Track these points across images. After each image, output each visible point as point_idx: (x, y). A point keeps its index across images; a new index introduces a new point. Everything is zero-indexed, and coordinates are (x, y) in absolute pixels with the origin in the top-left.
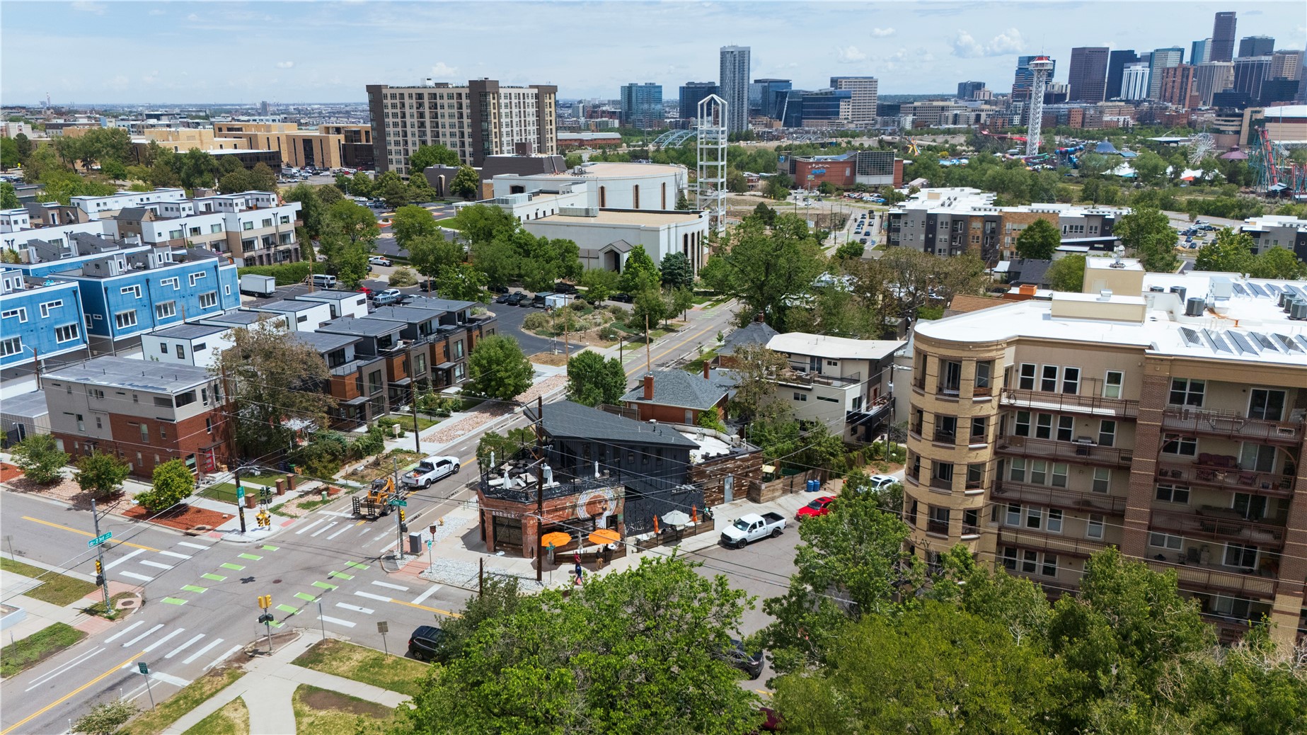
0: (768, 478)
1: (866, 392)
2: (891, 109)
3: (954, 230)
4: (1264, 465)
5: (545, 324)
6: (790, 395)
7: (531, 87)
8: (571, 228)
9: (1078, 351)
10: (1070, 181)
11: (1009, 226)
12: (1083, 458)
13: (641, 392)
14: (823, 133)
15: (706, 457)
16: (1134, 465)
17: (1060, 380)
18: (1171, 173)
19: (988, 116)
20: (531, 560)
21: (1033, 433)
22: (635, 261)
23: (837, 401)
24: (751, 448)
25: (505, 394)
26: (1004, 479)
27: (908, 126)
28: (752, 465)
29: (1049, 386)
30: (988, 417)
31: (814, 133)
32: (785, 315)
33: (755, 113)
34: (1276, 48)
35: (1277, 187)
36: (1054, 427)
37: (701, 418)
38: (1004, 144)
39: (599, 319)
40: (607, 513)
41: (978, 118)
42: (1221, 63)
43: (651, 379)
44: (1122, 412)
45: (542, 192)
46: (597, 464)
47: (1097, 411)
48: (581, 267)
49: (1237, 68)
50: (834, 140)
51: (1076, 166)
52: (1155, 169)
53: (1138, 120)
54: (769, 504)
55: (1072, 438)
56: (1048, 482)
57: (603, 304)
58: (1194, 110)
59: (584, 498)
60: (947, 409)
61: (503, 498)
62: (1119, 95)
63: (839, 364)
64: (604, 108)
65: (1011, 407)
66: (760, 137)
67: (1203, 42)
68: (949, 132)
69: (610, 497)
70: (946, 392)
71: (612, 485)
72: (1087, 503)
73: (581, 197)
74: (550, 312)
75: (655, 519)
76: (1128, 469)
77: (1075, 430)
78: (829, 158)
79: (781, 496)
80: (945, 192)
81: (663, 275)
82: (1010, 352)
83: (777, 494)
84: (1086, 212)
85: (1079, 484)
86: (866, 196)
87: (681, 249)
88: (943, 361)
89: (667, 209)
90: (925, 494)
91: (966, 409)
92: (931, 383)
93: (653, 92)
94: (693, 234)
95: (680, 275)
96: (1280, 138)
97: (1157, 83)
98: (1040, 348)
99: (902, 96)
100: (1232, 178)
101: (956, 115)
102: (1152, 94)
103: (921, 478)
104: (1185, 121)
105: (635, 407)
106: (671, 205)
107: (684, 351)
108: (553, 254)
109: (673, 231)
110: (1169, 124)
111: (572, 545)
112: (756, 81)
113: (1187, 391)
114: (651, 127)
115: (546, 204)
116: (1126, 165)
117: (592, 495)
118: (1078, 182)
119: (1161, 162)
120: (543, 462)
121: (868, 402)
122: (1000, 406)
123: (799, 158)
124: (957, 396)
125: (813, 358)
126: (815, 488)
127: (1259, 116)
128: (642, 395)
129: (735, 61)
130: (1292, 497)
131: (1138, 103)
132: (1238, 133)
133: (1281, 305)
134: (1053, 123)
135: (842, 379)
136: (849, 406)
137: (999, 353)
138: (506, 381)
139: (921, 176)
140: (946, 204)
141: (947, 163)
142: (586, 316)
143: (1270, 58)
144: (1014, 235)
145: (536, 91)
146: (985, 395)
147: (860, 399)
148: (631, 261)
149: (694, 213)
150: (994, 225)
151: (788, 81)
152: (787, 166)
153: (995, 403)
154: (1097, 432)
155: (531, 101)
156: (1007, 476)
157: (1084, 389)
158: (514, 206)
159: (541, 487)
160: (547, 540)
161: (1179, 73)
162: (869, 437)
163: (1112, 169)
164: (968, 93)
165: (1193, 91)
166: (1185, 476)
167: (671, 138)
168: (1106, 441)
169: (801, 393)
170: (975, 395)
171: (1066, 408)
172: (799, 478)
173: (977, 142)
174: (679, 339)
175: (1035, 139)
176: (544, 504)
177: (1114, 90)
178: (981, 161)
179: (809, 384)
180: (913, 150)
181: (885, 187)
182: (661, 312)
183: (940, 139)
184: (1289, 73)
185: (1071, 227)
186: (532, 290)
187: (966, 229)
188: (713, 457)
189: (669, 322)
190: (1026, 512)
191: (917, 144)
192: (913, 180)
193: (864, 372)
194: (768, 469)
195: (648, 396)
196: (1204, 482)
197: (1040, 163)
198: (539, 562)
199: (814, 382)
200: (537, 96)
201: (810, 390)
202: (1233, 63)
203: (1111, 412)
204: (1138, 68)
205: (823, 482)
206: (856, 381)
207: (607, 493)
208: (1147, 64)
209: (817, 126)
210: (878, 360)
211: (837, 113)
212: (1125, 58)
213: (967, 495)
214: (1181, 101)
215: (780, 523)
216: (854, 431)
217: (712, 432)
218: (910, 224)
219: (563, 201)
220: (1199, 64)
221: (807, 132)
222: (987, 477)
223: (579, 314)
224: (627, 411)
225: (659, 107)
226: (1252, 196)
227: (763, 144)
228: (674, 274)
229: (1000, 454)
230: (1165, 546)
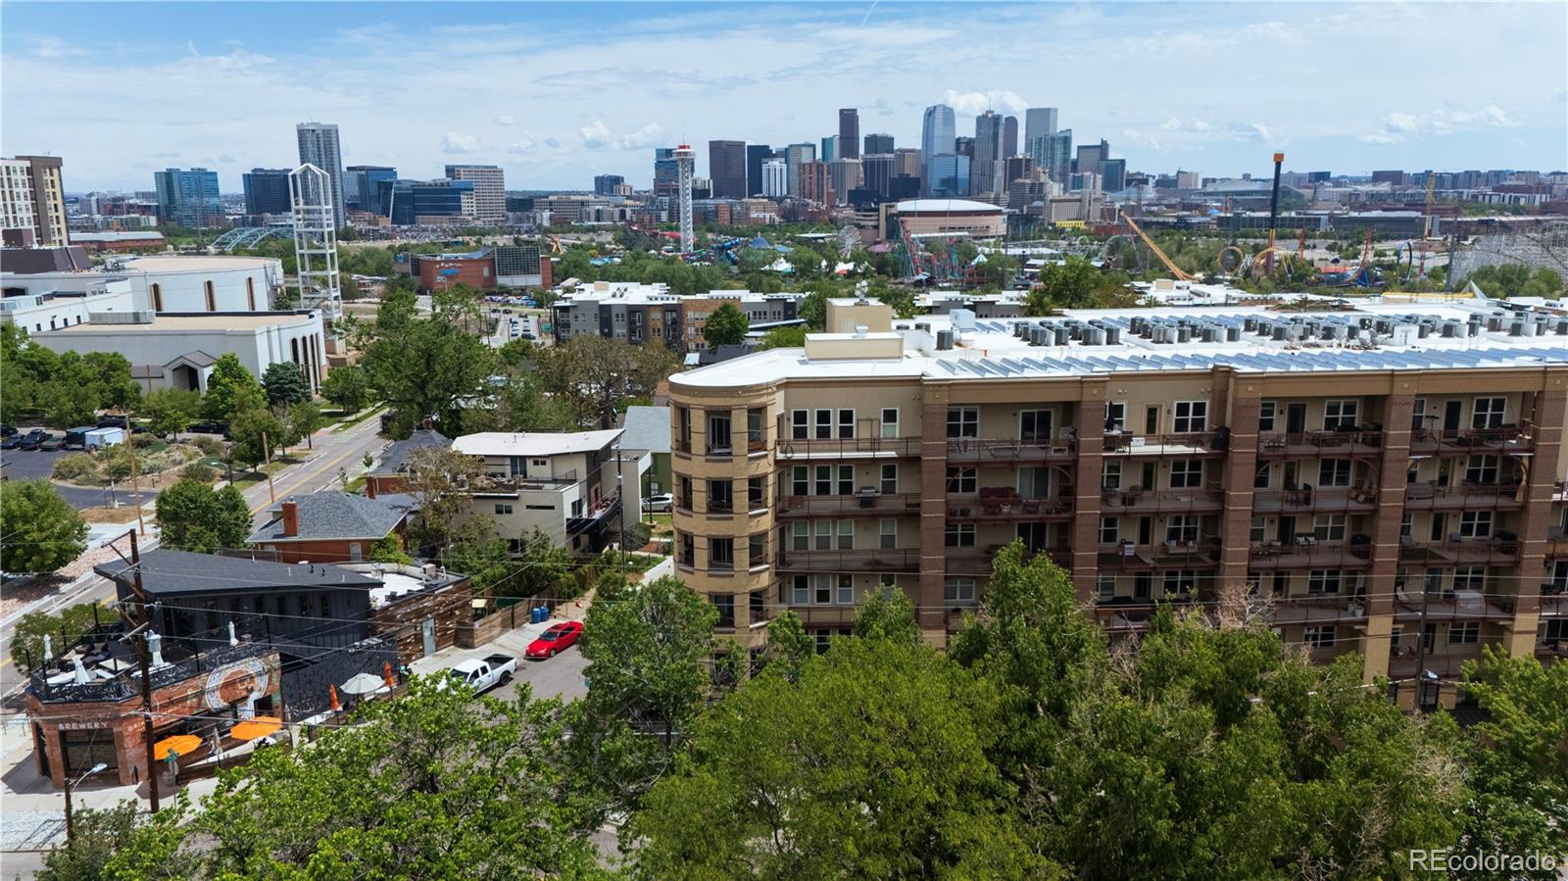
0: (479, 614)
1: (586, 493)
2: (523, 204)
3: (632, 323)
4: (1041, 491)
5: (90, 470)
6: (491, 507)
7: (18, 158)
8: (113, 339)
9: (850, 390)
10: (731, 277)
11: (690, 315)
12: (868, 512)
13: (280, 527)
14: (444, 231)
15: (392, 597)
16: (924, 507)
17: (835, 425)
18: (826, 267)
19: (634, 211)
20: (136, 787)
21: (812, 490)
22: (224, 375)
23: (552, 508)
24: (453, 578)
25: (43, 565)
26: (787, 549)
27: (546, 223)
28: (458, 599)
29: (823, 433)
30: (765, 476)
31: (434, 231)
32: (460, 418)
33: (352, 207)
34: (896, 147)
35: (922, 277)
36: (834, 481)
37: (373, 550)
38: (655, 241)
39: (177, 455)
40: (255, 696)
41: (623, 214)
42: (850, 160)
43: (294, 506)
44: (903, 452)
45: (56, 295)
46: (232, 626)
47: (879, 454)
48: (137, 389)
49: (865, 165)
50: (460, 239)
51: (734, 263)
52: (810, 262)
53: (783, 217)
54: (487, 647)
55: (854, 490)
56: (834, 545)
57: (179, 437)
58: (833, 207)
59: (215, 679)
60: (720, 471)
61: (76, 701)
62: (761, 192)
63: (548, 462)
64: (131, 202)
65: (789, 461)
66: (363, 236)
67: (831, 139)
68: (593, 229)
69: (258, 672)
70: (716, 451)
71: (259, 654)
72: (878, 562)
73: (121, 298)
74: (95, 453)
75: (332, 690)
76: (918, 515)
77: (857, 481)
78: (461, 255)
79: (501, 633)
80: (613, 286)
81: (269, 392)
82: (780, 396)
83: (495, 632)
84: (766, 297)
85: (866, 542)
86: (513, 299)
87: (288, 357)
88: (710, 412)
89: (257, 310)
90: (703, 582)
91: (741, 468)
92: (699, 442)
93: (204, 181)
94: (304, 339)
95: (294, 390)
96: (918, 232)
97: (795, 179)
98: (811, 390)
99: (531, 192)
100: (881, 270)
101: (598, 211)
102: (792, 191)
103: (696, 562)
104: (827, 218)
105: (272, 549)
106: (263, 304)
107: (318, 484)
108: (89, 374)
109: (275, 335)
110: (812, 221)
111: (203, 751)
112: (349, 169)
113: (962, 422)
114: (205, 225)
115: (67, 310)
116: (782, 260)
117: (229, 672)
118: (739, 279)
119: (815, 256)
120: (146, 629)
121: (589, 505)
122: (777, 462)
123: (422, 256)
124: (730, 454)
125: (513, 458)
126: (543, 618)
127: (893, 211)
128: (282, 531)
129: (318, 143)
130: (1074, 519)
131: (780, 200)
132: (876, 227)
133: (1017, 335)
134: (703, 219)
135: (555, 481)
136: (568, 513)
137: (770, 397)
138: (43, 545)
139: (572, 276)
140: (618, 295)
141: (599, 263)
142: (156, 454)
143: (892, 156)
144: (697, 325)
145: (28, 164)
146: (759, 450)
147: (580, 501)
148: (218, 375)
149: (300, 313)
150: (674, 315)
151: (391, 169)
152: (408, 268)
153: (771, 459)
154: (878, 479)
155: (20, 177)
156: (790, 546)
157: (861, 431)
158: (14, 312)
159: (145, 673)
160: (161, 750)
161: (814, 169)
162: (597, 545)
163: (770, 264)
164: (606, 188)
165: (828, 189)
166: (974, 513)
167: (239, 238)
168: (889, 488)
169: (505, 503)
170: (750, 451)
171: (846, 455)
172: (521, 608)
173: (627, 240)
174: (307, 470)
175: (689, 236)
176: (154, 695)
177: (756, 188)
178: (636, 258)
179: (514, 491)
180: (558, 249)
181: (534, 288)
182: (277, 437)
183: (585, 238)
184: (911, 171)
185: (755, 313)
186: (61, 427)
187: (645, 321)
188: (403, 596)
189: (288, 451)
190: (813, 587)
191: (562, 242)
192: (563, 280)
193: (581, 468)
194: (479, 603)
195: (291, 530)
196: (992, 517)
197: (698, 260)
198: (153, 785)
199: (520, 488)
200: (30, 171)
201: (516, 498)
202: (860, 161)
203: (892, 454)
204: (776, 163)
205: (551, 607)
206: (572, 482)
207: (252, 666)
208: (783, 160)
209: (435, 223)
210: (596, 452)
211: (459, 208)
212: (761, 153)
213: (752, 573)
214: (820, 198)
215: (509, 666)
216: (576, 544)
217: (393, 566)
218: (581, 318)
219: (96, 305)
220: (830, 161)
221: (424, 230)
222: (771, 548)
223: (144, 452)
224: (260, 552)
225: (214, 201)
226: (901, 287)
227: (369, 244)
228: (283, 387)
229: (782, 520)
230: (958, 599)
